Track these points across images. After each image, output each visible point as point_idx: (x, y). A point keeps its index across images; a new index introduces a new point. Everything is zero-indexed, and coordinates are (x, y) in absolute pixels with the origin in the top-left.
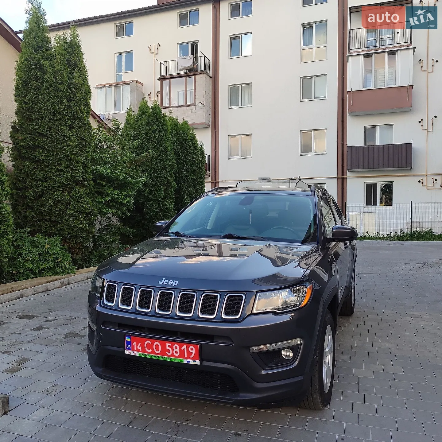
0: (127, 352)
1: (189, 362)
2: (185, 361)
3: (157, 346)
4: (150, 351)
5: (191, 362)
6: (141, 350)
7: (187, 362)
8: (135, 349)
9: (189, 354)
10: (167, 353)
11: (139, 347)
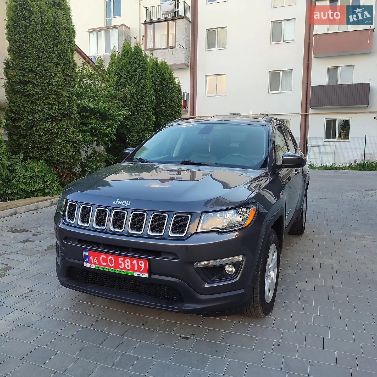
0: (85, 264)
1: (139, 275)
2: (135, 274)
3: (111, 260)
4: (105, 264)
5: (141, 275)
6: (97, 263)
7: (138, 275)
8: (92, 262)
9: (139, 268)
10: (120, 267)
11: (96, 260)
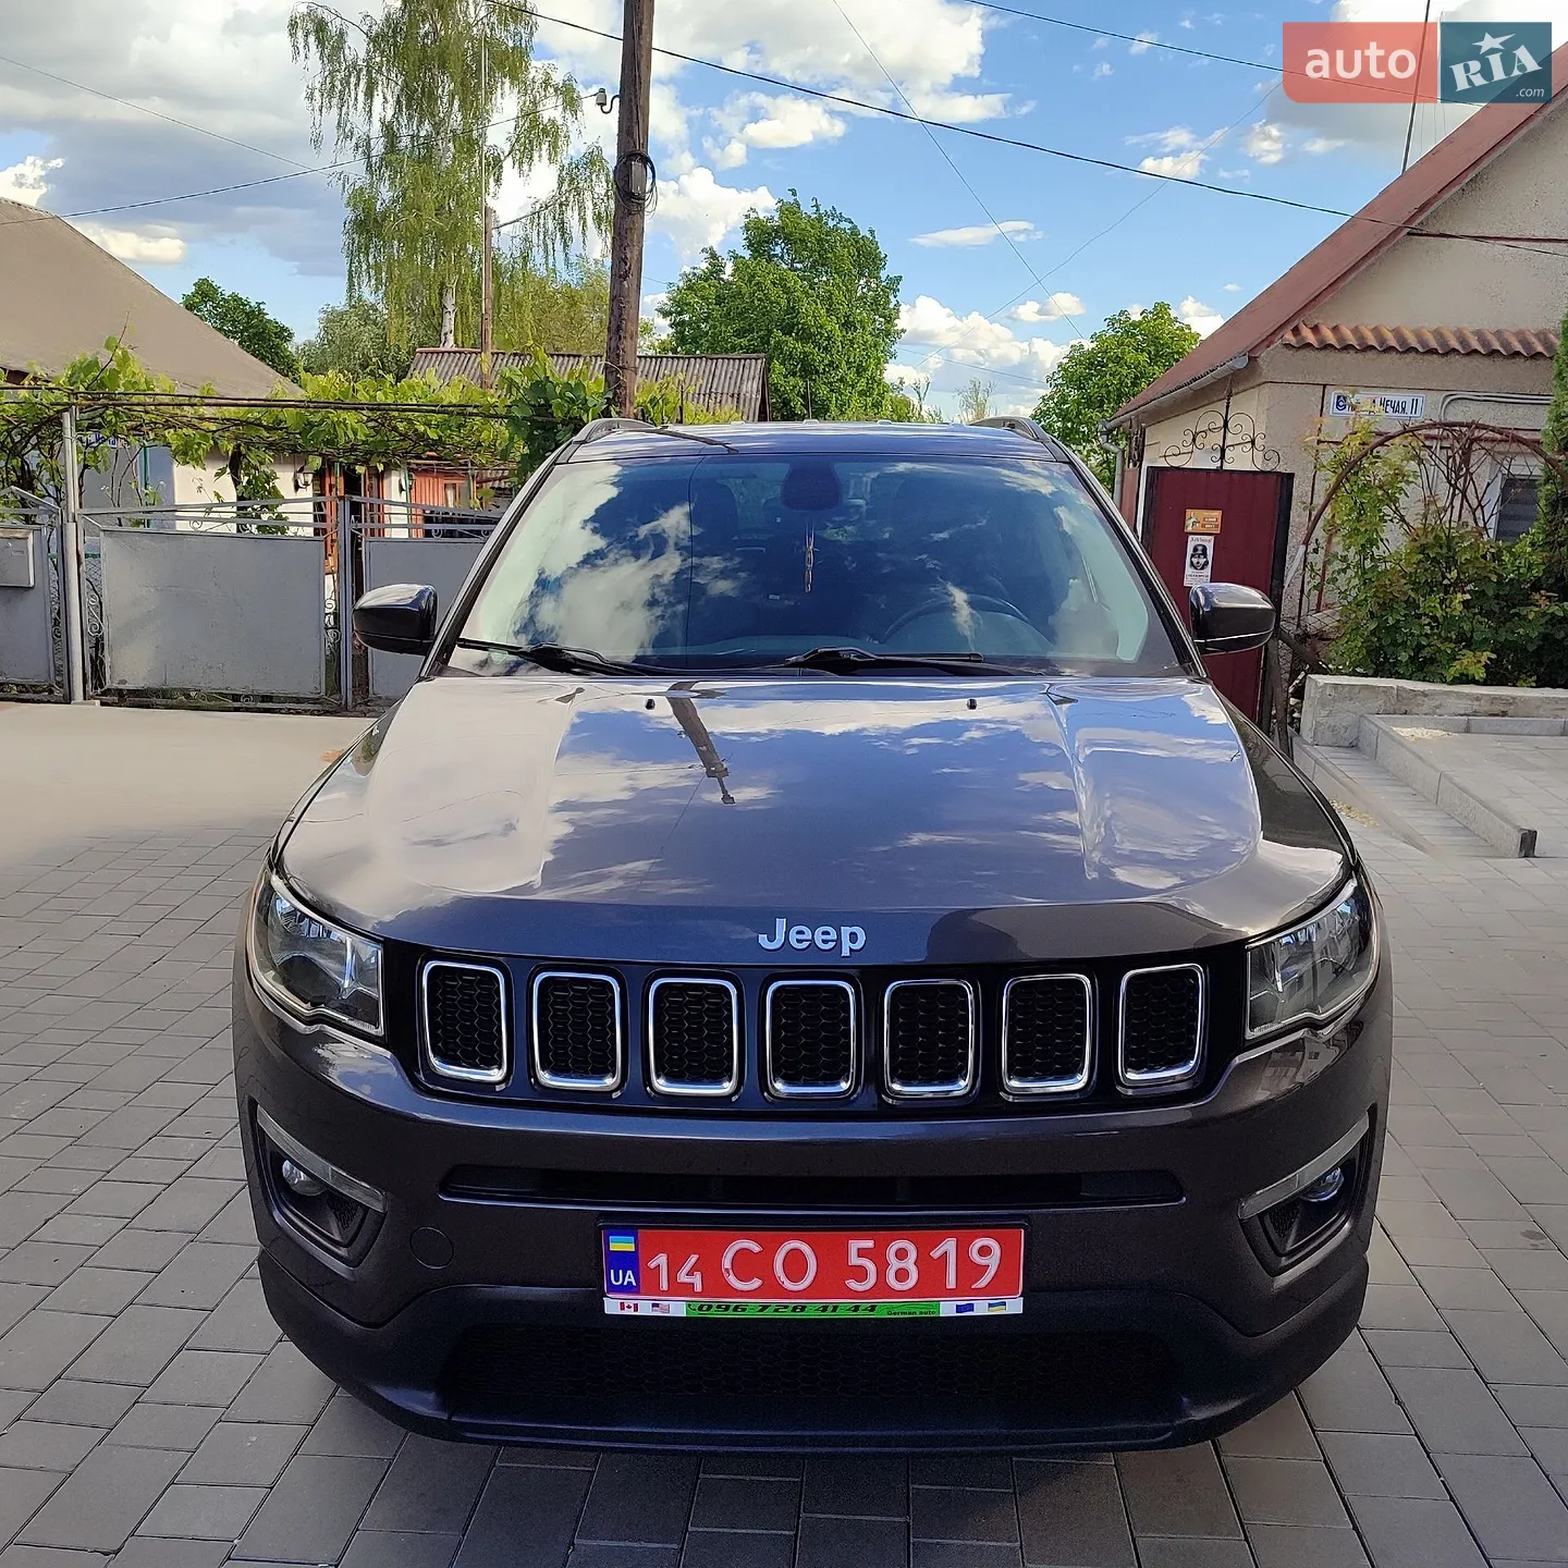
0: (612, 1306)
1: (970, 1307)
2: (947, 1309)
3: (795, 1260)
4: (756, 1283)
5: (981, 1308)
6: (698, 1288)
7: (959, 1310)
8: (664, 1286)
9: (970, 1272)
10: (853, 1285)
11: (690, 1273)
